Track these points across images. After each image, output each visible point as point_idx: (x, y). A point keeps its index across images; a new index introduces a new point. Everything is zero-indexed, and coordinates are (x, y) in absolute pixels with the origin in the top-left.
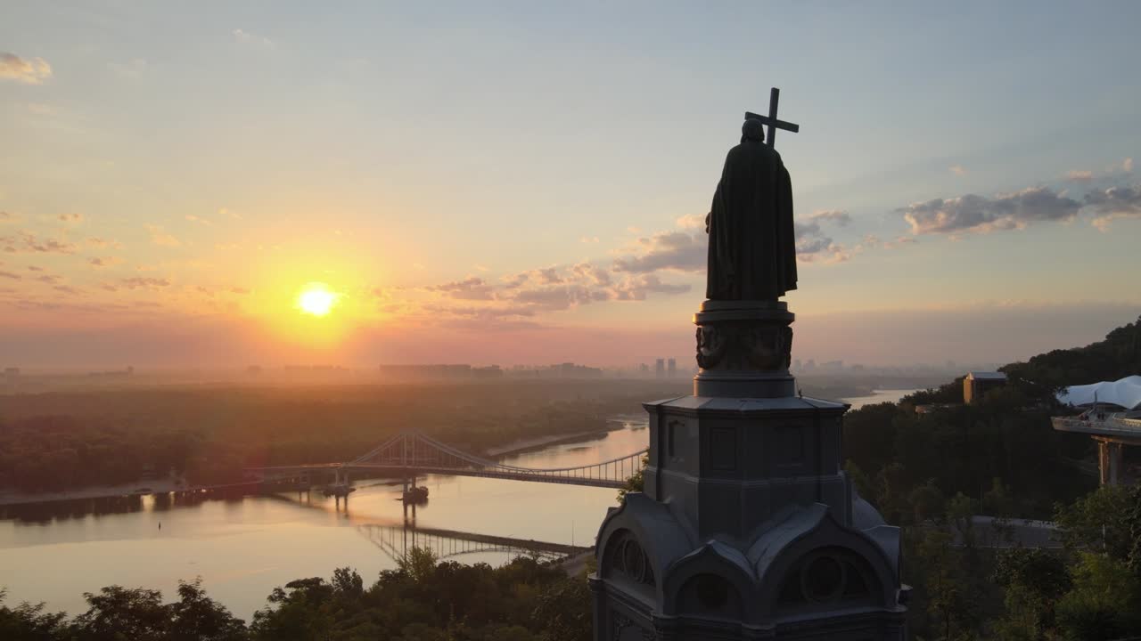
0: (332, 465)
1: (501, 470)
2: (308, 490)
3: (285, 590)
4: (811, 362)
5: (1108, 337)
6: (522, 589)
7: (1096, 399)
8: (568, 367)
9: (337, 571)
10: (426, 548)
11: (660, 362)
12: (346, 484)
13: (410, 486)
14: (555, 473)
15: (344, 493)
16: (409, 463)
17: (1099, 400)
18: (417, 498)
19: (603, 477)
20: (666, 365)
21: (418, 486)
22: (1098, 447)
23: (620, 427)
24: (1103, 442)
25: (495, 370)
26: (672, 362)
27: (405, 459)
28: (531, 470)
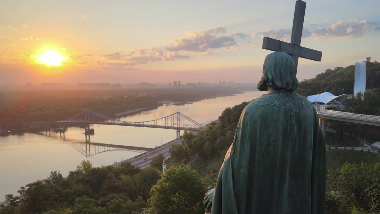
0: (58, 121)
1: (120, 122)
2: (49, 130)
3: (25, 188)
4: (224, 82)
5: (316, 77)
6: (124, 177)
7: (316, 100)
8: (144, 84)
9: (52, 173)
10: (88, 161)
11: (175, 82)
12: (64, 128)
13: (87, 129)
14: (139, 123)
15: (63, 131)
16: (87, 120)
17: (317, 101)
18: (90, 132)
19: (155, 124)
20: (177, 83)
21: (90, 128)
22: (318, 119)
23: (162, 105)
24: (320, 118)
25: (119, 85)
26: (179, 82)
27: (85, 119)
28: (131, 122)
